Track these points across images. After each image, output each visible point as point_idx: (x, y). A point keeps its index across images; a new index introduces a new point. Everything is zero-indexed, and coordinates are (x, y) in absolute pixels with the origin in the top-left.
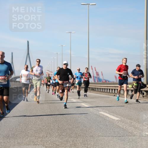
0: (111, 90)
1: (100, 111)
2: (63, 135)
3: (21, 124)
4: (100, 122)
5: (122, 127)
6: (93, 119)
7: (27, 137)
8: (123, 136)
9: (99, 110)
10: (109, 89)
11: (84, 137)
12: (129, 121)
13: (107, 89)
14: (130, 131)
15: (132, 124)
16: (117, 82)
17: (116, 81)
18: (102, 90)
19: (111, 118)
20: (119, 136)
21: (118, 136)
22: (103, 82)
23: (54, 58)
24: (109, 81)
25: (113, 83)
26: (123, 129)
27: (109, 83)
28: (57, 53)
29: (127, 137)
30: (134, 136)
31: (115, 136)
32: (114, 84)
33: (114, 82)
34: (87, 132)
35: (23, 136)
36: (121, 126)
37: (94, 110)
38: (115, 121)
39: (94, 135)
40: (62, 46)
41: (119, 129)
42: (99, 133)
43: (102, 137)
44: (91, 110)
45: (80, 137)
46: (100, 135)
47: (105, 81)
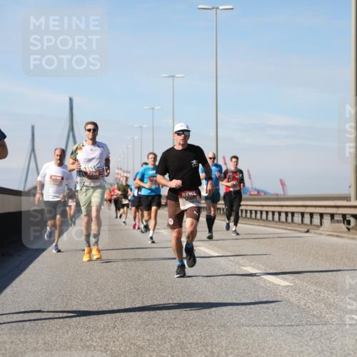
0: (270, 215)
1: (243, 266)
2: (154, 325)
3: (54, 299)
4: (244, 290)
5: (296, 302)
6: (226, 284)
7: (67, 328)
8: (297, 326)
9: (241, 262)
10: (267, 212)
11: (205, 328)
12: (313, 288)
13: (261, 212)
14: (315, 313)
15: (322, 295)
16: (284, 194)
17: (282, 193)
18: (249, 215)
19: (269, 282)
20: (289, 326)
21: (287, 324)
22: (251, 195)
23: (133, 138)
24: (265, 193)
25: (276, 197)
26: (298, 307)
27: (266, 196)
28: (141, 127)
29: (309, 327)
30: (326, 324)
31: (280, 326)
32: (278, 199)
33: (277, 195)
34: (212, 315)
35: (58, 327)
36: (293, 300)
37: (231, 263)
38: (280, 288)
39: (228, 324)
40: (153, 109)
41: (289, 308)
42: (241, 318)
43: (248, 328)
44: (221, 263)
45: (194, 327)
46: (242, 321)
47: (256, 193)
